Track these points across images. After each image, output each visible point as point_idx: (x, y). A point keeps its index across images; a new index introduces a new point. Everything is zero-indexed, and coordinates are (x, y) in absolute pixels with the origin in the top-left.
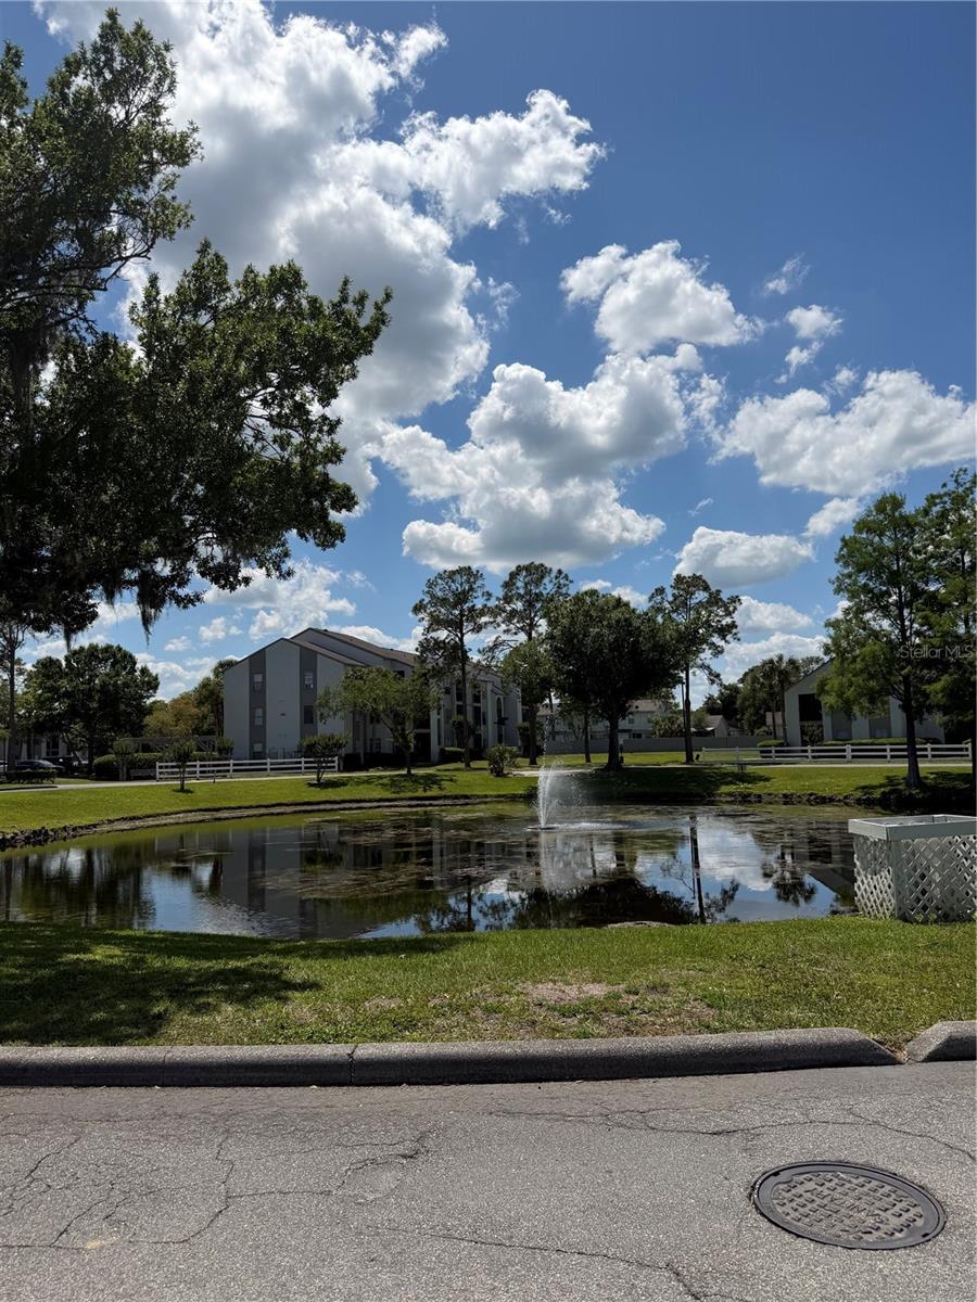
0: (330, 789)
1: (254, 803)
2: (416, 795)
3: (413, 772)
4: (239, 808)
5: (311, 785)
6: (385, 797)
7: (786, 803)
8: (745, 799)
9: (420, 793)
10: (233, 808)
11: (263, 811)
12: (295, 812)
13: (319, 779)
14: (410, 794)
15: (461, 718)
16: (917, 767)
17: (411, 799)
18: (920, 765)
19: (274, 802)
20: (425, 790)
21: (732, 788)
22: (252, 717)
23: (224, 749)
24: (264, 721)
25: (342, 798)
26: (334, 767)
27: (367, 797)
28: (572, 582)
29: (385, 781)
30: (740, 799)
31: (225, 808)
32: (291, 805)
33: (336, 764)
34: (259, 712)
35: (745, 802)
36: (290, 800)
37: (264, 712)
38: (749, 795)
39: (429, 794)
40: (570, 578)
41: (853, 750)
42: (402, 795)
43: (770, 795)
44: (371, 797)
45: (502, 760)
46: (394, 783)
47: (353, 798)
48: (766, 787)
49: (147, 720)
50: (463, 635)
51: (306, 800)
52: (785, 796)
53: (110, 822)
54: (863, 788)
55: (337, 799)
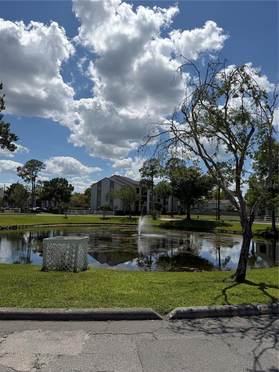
0: (105, 220)
1: (82, 222)
2: (128, 223)
3: (131, 217)
4: (78, 223)
5: (101, 219)
6: (119, 223)
7: (234, 234)
8: (222, 231)
9: (129, 223)
10: (76, 223)
11: (84, 225)
12: (91, 226)
13: (104, 217)
14: (126, 223)
15: (158, 202)
16: (275, 225)
17: (126, 224)
18: (276, 224)
19: (88, 223)
20: (131, 222)
21: (219, 228)
22: (98, 199)
23: (86, 207)
24: (100, 200)
25: (107, 223)
26: (113, 214)
27: (114, 223)
28: (186, 163)
29: (122, 219)
30: (220, 231)
31: (73, 223)
32: (93, 223)
33: (114, 213)
34: (99, 198)
35: (222, 232)
36: (93, 222)
37: (101, 198)
38: (224, 230)
39: (132, 223)
40: (186, 162)
41: (267, 219)
42: (124, 223)
43: (230, 231)
44: (115, 223)
45: (156, 215)
46: (124, 220)
47: (110, 223)
48: (230, 228)
49: (71, 198)
50: (153, 178)
51: (97, 223)
52: (234, 231)
53: (38, 225)
54: (258, 230)
55: (106, 223)
